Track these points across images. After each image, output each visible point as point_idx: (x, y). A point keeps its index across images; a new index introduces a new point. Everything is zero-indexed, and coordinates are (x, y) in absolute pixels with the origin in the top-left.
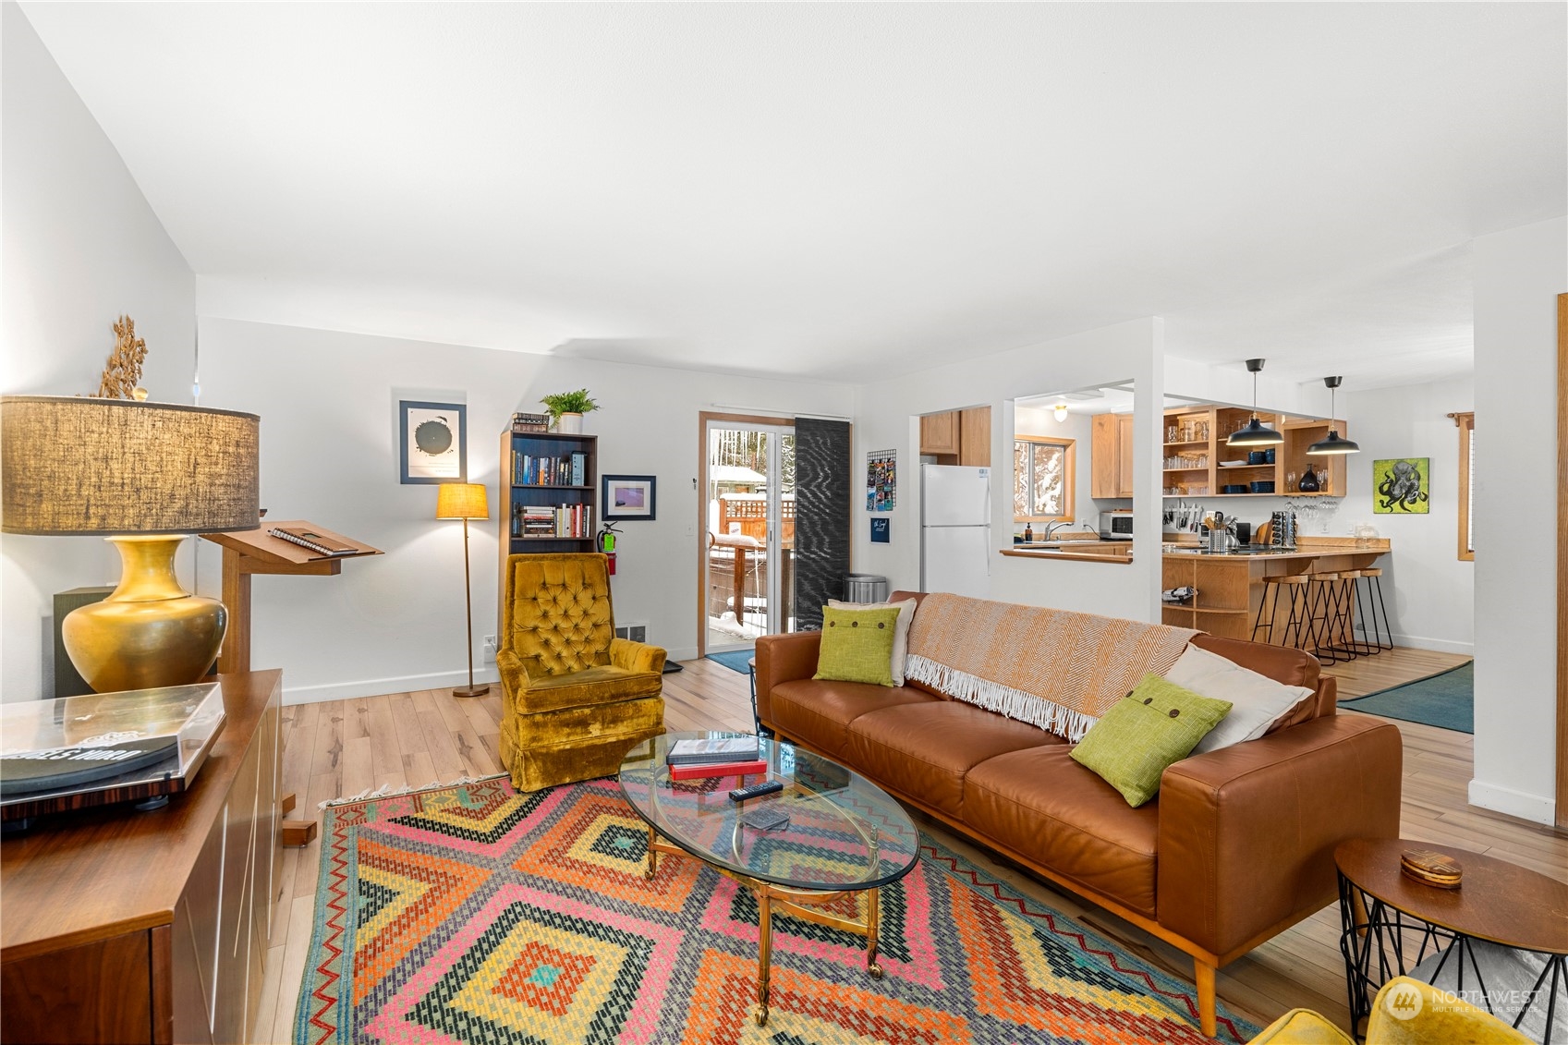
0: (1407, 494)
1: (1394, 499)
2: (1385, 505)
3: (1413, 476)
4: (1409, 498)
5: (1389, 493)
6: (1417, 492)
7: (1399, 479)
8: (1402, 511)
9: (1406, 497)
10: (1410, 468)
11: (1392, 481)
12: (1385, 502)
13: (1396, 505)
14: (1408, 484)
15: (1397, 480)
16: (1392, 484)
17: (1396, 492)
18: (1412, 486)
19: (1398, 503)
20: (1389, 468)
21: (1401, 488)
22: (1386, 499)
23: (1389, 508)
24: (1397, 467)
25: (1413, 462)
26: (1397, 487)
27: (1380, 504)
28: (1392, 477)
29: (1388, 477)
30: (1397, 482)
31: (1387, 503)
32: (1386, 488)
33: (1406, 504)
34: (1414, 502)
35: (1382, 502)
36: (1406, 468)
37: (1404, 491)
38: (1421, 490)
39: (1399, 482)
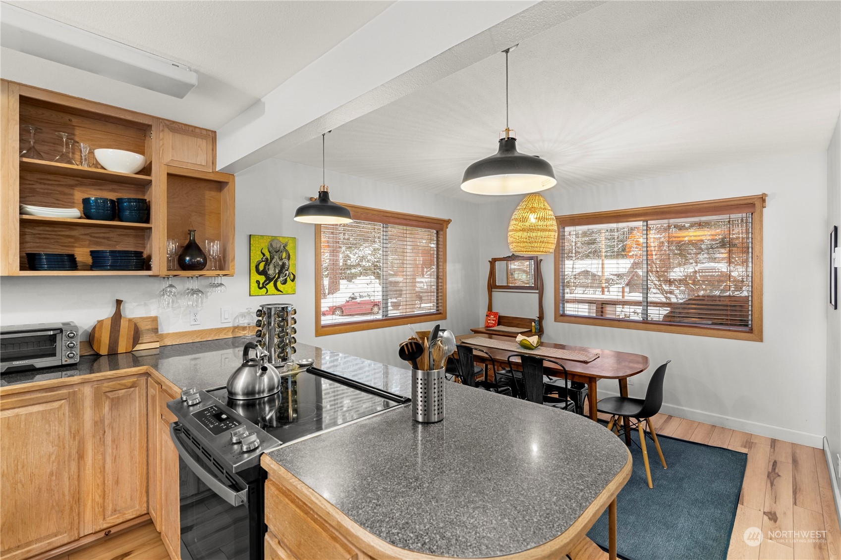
0: (280, 272)
1: (269, 279)
2: (261, 286)
3: (284, 255)
4: (281, 279)
5: (264, 273)
6: (287, 272)
7: (273, 258)
8: (276, 292)
9: (279, 277)
10: (282, 247)
11: (267, 259)
12: (261, 282)
13: (271, 286)
14: (280, 263)
15: (272, 258)
16: (267, 262)
17: (271, 272)
18: (284, 265)
19: (272, 283)
20: (264, 245)
21: (275, 267)
22: (262, 279)
23: (264, 289)
24: (271, 245)
25: (283, 241)
26: (271, 266)
27: (257, 285)
28: (268, 255)
29: (264, 255)
30: (271, 261)
31: (263, 284)
32: (261, 267)
33: (279, 284)
34: (285, 282)
35: (258, 282)
36: (278, 246)
37: (277, 271)
38: (291, 270)
39: (273, 261)
